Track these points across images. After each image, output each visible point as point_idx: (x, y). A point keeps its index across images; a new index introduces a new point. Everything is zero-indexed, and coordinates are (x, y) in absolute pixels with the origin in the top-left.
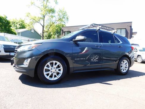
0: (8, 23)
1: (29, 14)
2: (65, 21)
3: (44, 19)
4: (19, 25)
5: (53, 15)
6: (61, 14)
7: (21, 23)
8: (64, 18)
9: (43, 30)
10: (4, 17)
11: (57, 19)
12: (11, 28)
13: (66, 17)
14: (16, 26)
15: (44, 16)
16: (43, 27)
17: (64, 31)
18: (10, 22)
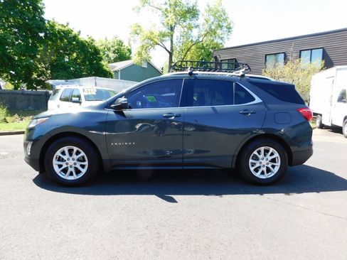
0: (96, 52)
1: (139, 26)
2: (222, 36)
3: (172, 36)
4: (114, 52)
5: (194, 22)
6: (212, 19)
7: (116, 47)
8: (221, 27)
9: (171, 61)
10: (88, 40)
11: (203, 33)
12: (102, 62)
13: (225, 25)
14: (108, 56)
15: (172, 29)
16: (171, 54)
17: (220, 59)
18: (99, 51)
